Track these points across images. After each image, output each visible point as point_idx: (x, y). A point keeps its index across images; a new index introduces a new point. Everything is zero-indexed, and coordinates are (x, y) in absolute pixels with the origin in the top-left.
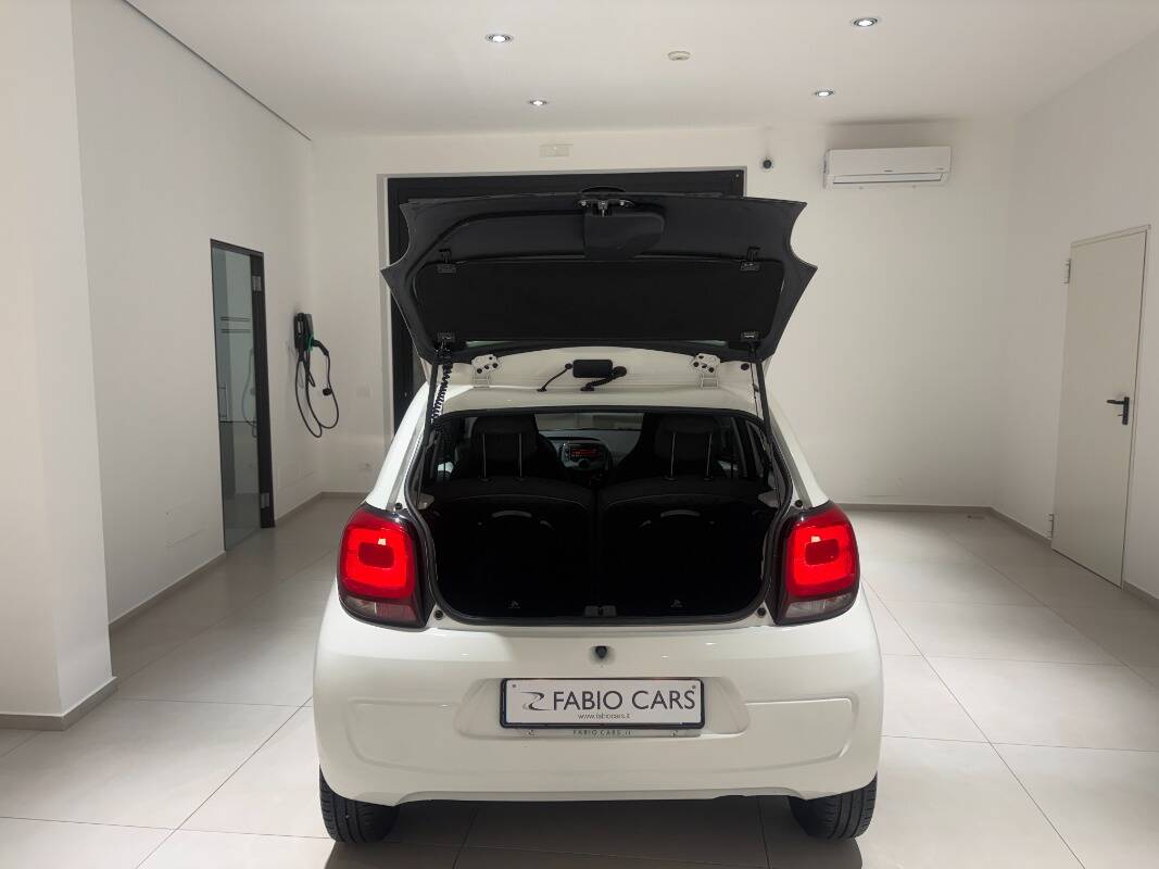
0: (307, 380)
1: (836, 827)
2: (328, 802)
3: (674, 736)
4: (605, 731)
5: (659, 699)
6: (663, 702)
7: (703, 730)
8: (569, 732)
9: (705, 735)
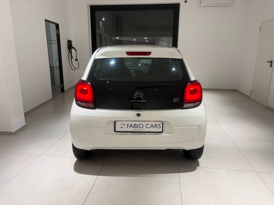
0: (71, 57)
1: (194, 157)
2: (74, 149)
3: (156, 135)
4: (139, 133)
5: (152, 126)
6: (153, 126)
7: (162, 133)
8: (131, 133)
9: (163, 134)
